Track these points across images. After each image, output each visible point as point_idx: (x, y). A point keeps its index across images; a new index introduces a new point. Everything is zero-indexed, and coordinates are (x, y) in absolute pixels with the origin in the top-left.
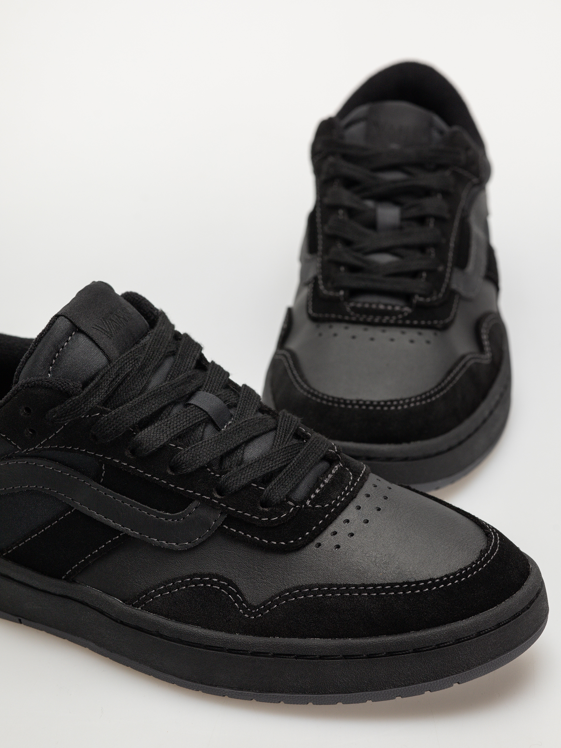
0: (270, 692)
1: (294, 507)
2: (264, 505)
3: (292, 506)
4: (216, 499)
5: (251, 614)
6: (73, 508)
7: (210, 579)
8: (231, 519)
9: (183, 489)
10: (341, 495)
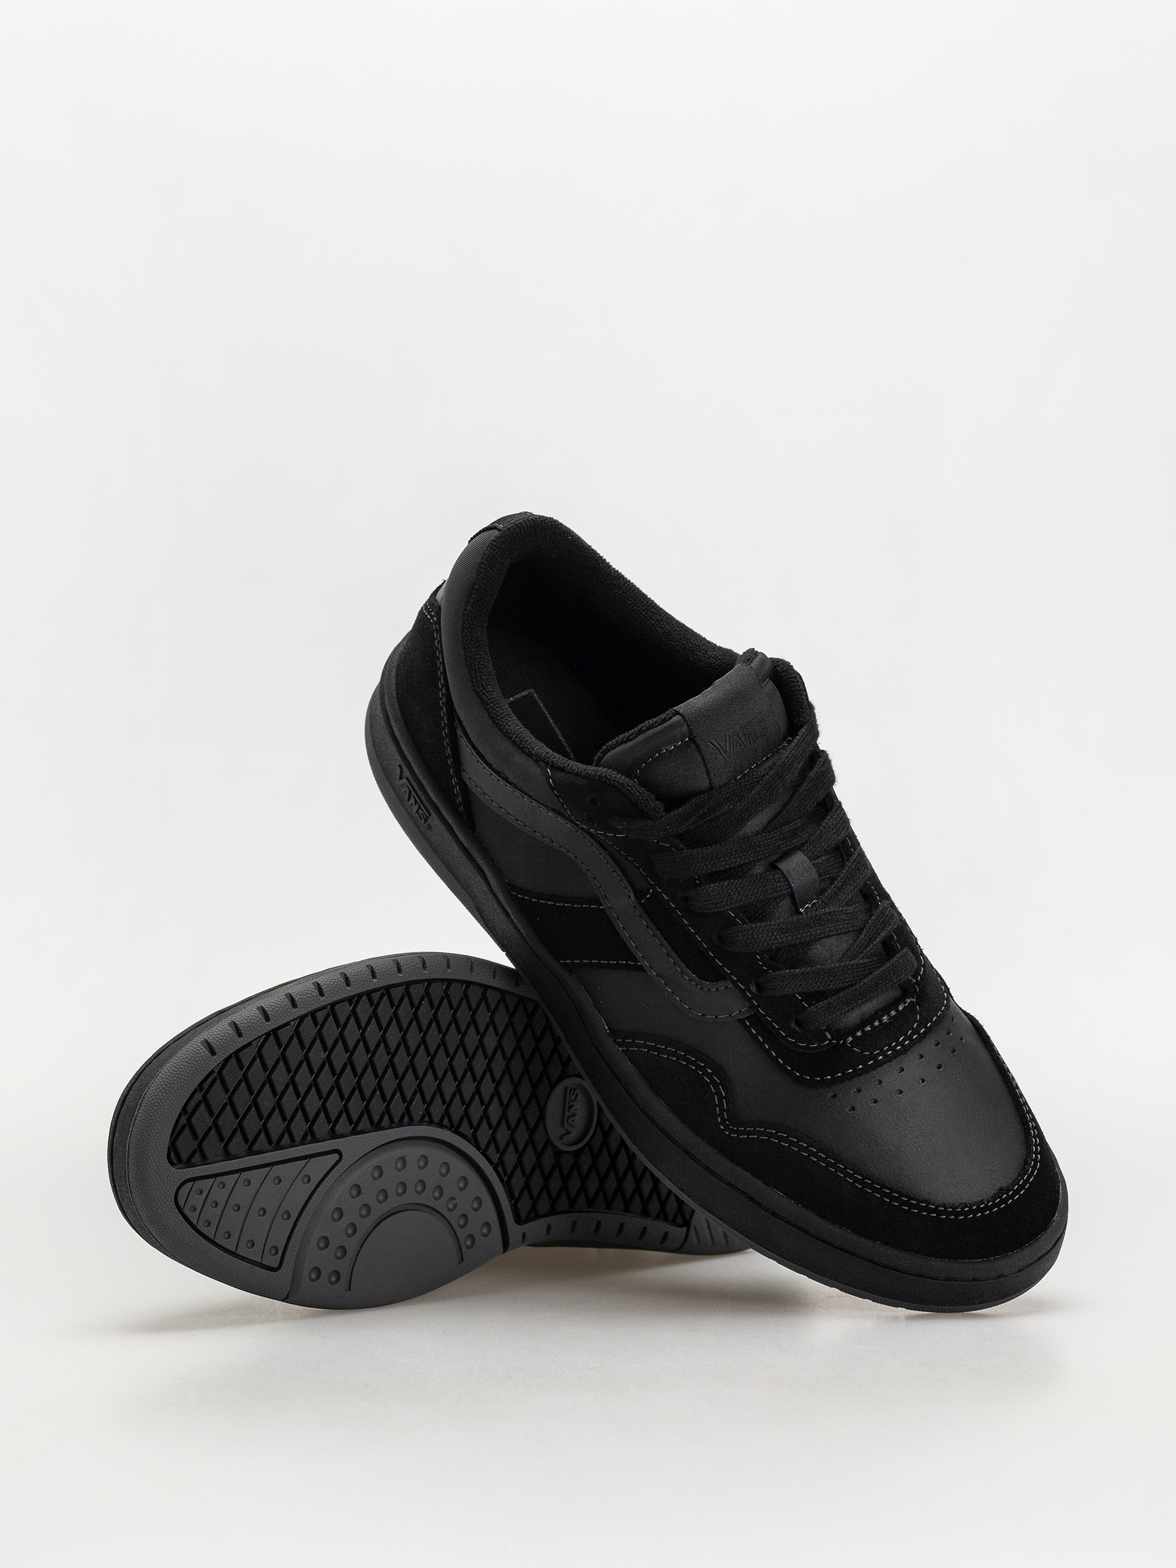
0: (709, 1211)
1: (830, 1040)
2: (797, 1023)
3: (828, 1039)
4: (750, 992)
5: (727, 1127)
6: (602, 905)
7: (705, 1067)
8: (755, 1019)
9: (721, 964)
10: (890, 1046)
